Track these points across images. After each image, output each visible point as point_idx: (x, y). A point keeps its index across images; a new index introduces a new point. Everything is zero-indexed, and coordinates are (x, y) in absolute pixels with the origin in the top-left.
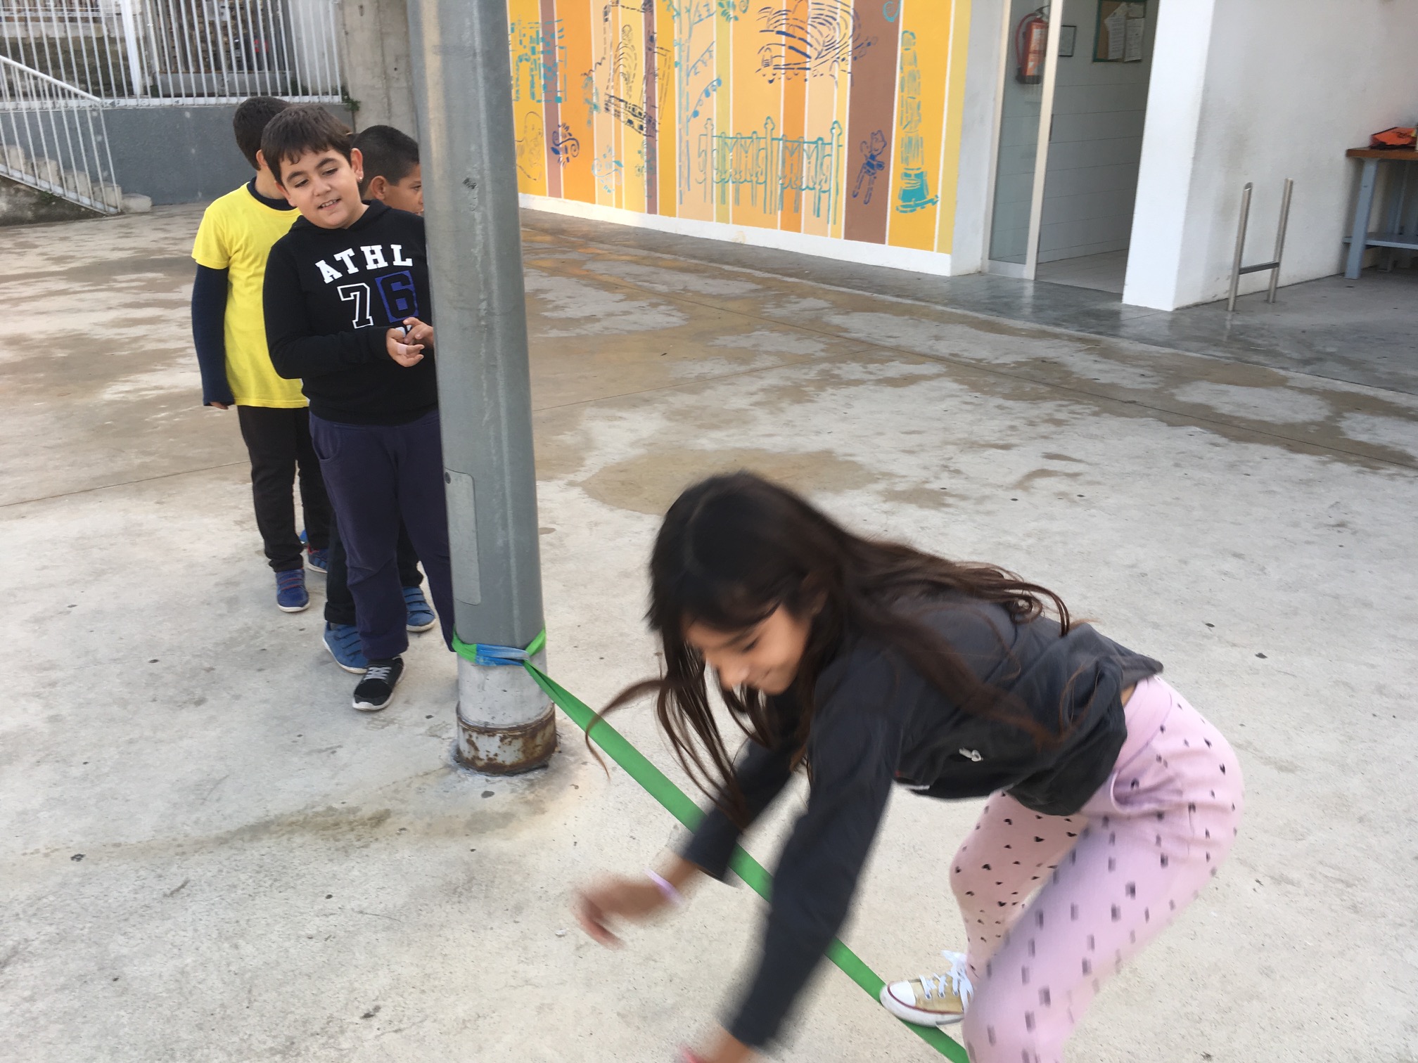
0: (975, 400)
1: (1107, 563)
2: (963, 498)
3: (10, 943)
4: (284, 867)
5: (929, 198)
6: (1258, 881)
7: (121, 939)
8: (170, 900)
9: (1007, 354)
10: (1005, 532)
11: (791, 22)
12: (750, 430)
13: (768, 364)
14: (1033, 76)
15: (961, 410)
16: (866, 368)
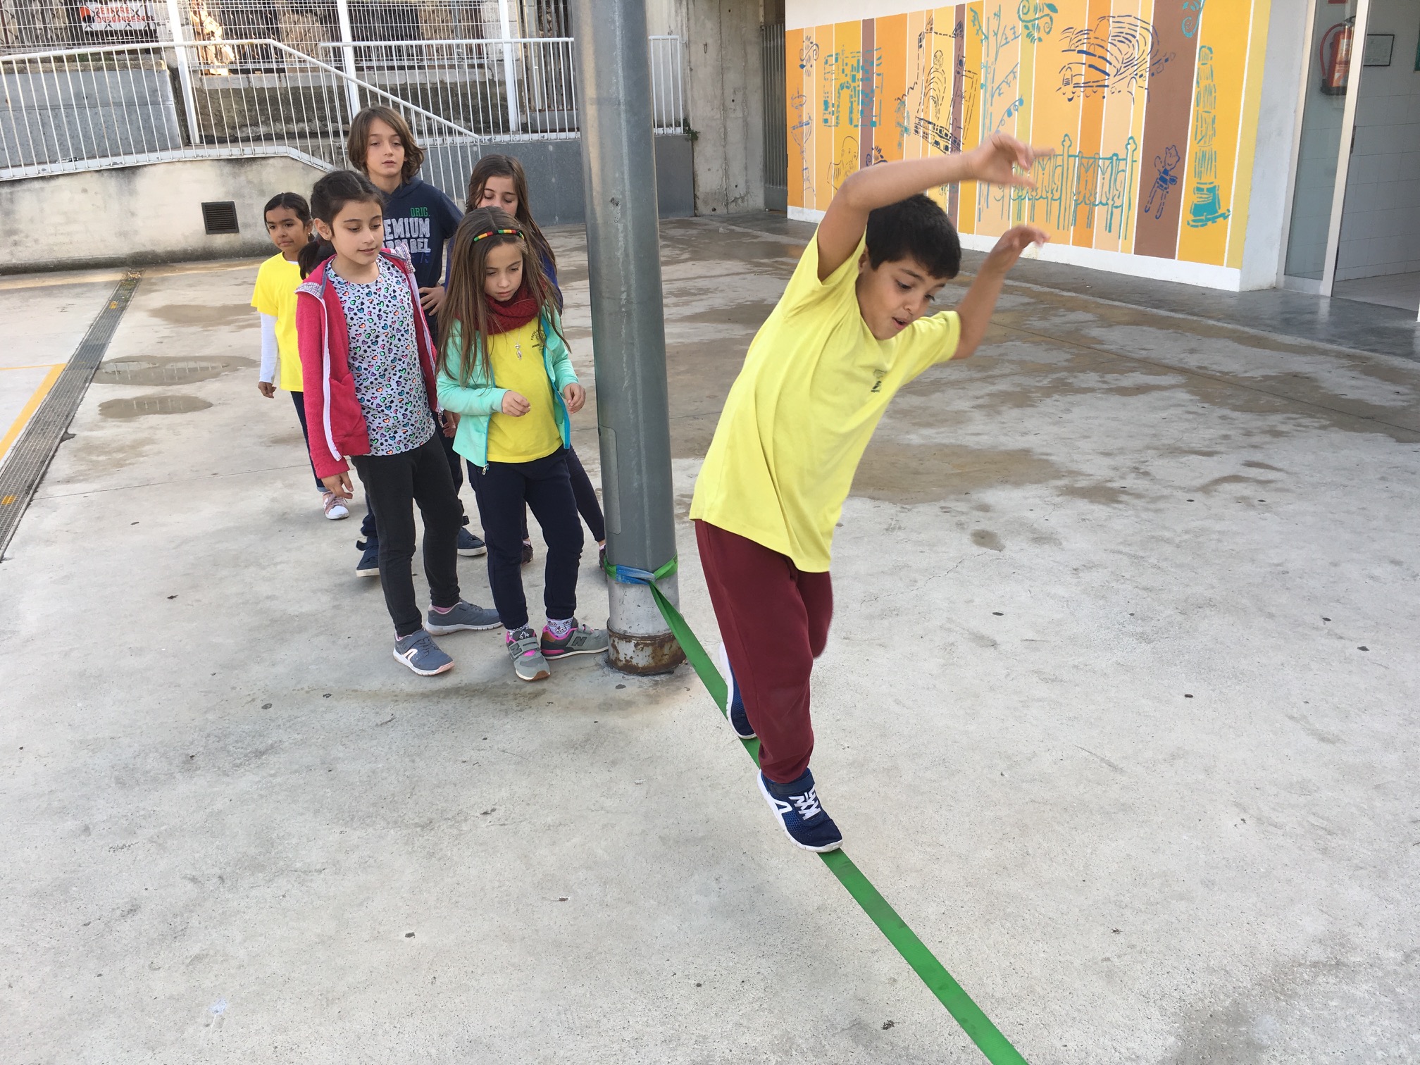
0: (1201, 411)
1: (1253, 561)
2: (1139, 496)
3: (270, 742)
4: (461, 717)
5: (1220, 212)
6: (1243, 820)
7: (341, 748)
8: (379, 728)
9: (1257, 368)
10: (1165, 528)
11: (1092, 41)
12: (961, 429)
13: (1007, 371)
14: (1338, 87)
15: (1181, 418)
16: (1101, 377)
